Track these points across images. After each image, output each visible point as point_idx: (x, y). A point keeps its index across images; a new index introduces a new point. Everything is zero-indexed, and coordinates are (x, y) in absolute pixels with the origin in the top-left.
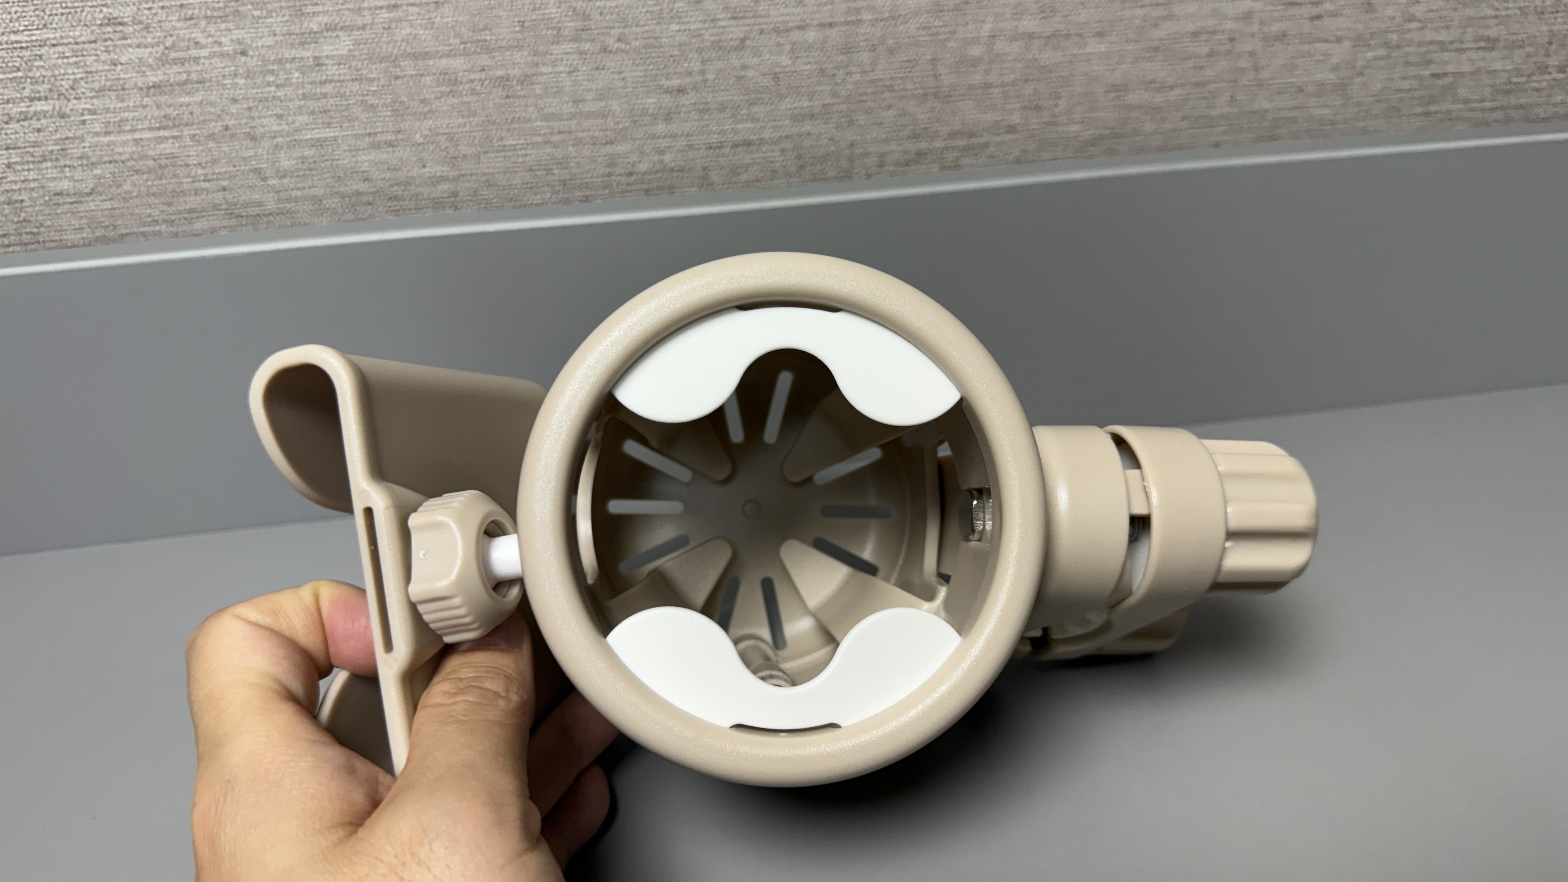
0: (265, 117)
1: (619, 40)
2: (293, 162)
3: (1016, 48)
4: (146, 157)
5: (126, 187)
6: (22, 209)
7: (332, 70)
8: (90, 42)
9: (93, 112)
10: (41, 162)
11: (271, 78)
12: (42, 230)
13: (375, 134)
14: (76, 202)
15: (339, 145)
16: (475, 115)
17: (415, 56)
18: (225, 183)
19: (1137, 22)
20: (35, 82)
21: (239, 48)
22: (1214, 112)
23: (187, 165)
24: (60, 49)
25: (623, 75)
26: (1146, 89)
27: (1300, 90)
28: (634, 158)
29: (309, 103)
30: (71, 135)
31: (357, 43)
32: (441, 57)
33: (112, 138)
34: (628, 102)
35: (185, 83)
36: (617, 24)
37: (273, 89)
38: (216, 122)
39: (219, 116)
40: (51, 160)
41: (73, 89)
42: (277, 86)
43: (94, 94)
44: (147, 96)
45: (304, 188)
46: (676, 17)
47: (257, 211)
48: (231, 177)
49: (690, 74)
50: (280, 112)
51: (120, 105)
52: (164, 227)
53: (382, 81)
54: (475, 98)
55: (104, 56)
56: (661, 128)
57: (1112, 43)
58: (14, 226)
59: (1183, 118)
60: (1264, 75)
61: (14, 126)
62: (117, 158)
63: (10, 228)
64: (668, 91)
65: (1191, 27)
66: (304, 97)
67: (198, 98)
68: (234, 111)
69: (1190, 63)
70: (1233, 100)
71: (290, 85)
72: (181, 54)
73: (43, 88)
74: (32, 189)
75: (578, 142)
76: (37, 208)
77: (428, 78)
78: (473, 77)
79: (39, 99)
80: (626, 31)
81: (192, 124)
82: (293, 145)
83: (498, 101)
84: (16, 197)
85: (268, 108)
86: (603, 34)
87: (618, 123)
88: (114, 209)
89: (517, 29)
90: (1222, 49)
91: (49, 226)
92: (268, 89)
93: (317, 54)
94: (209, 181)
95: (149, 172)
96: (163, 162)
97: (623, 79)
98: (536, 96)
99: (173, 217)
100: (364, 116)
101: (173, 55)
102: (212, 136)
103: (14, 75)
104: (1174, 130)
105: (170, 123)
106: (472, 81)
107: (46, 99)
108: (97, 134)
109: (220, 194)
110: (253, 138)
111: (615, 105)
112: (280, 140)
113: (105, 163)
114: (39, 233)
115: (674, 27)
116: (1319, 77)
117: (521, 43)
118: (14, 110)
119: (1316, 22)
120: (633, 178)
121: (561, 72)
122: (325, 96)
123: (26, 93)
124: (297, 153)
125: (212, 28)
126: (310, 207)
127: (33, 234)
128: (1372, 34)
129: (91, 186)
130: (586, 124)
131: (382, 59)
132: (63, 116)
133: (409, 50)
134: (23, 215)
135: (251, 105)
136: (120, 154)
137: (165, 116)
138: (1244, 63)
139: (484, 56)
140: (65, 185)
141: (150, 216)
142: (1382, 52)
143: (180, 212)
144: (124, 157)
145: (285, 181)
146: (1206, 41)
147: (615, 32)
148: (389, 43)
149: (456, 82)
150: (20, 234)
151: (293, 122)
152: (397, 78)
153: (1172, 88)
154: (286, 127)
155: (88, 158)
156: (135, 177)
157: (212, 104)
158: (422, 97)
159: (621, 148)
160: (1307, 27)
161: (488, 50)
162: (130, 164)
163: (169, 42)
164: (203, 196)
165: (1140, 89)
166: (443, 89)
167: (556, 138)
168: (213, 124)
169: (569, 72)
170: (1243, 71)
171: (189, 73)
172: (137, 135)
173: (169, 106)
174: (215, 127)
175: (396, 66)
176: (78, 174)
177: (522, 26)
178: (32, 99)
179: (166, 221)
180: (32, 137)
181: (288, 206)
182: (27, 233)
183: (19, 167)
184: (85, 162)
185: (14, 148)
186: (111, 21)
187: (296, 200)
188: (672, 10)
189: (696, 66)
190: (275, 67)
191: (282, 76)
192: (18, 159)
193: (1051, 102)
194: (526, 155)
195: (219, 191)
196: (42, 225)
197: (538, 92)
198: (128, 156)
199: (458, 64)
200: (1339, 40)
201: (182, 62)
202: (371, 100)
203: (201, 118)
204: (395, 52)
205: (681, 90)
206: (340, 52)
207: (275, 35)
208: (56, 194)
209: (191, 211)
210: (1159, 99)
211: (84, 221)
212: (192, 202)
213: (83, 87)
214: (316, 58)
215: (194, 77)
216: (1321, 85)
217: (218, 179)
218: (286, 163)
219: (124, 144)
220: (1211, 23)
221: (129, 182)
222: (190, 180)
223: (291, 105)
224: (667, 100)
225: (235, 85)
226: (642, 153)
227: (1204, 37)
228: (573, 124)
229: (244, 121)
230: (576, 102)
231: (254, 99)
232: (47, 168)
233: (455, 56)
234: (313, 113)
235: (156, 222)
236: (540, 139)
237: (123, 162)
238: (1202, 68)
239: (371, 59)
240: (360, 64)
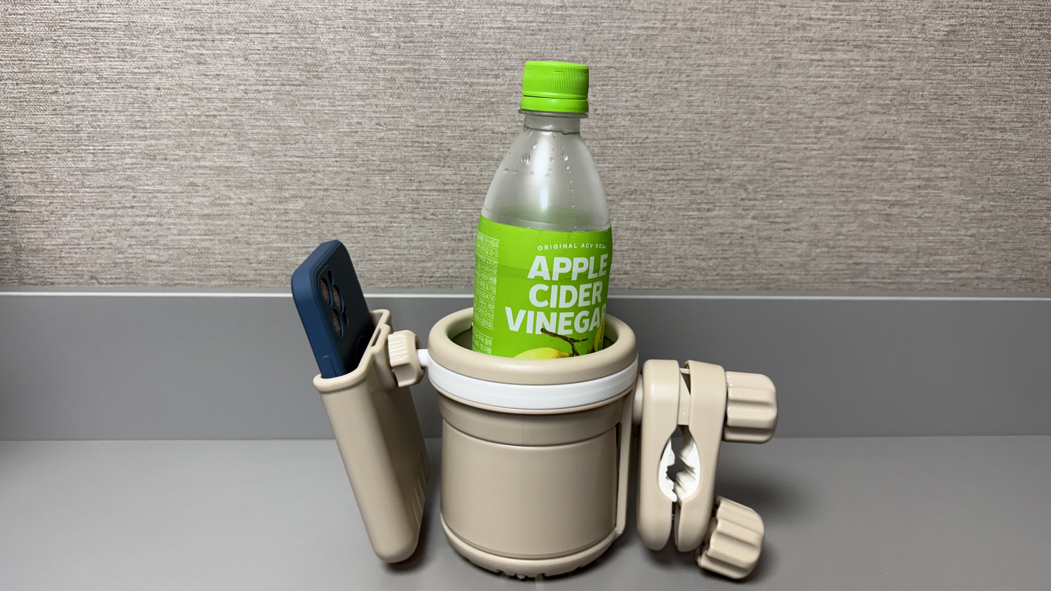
0: (256, 234)
1: (432, 214)
2: (266, 257)
3: (628, 234)
4: (195, 248)
5: (183, 261)
6: (131, 267)
7: (292, 216)
8: (181, 193)
9: (174, 224)
10: (145, 245)
11: (262, 217)
12: (138, 277)
13: (309, 247)
14: (157, 266)
15: (290, 251)
16: (358, 243)
17: (333, 213)
18: (231, 264)
19: (691, 226)
20: (152, 208)
21: (250, 201)
22: (734, 273)
23: (214, 254)
24: (166, 194)
25: (433, 230)
26: (697, 259)
27: (781, 265)
28: (434, 270)
29: (278, 230)
30: (162, 234)
31: (306, 204)
32: (345, 215)
33: (181, 237)
34: (433, 243)
35: (221, 215)
36: (432, 207)
37: (262, 221)
38: (232, 234)
39: (234, 232)
40: (150, 245)
41: (168, 213)
42: (264, 221)
43: (178, 216)
44: (202, 219)
45: (269, 270)
46: (461, 206)
47: (243, 278)
48: (235, 261)
49: (465, 232)
50: (263, 232)
51: (188, 222)
52: (197, 282)
53: (316, 223)
54: (360, 235)
55: (186, 200)
56: (449, 257)
57: (679, 235)
58: (125, 275)
59: (717, 275)
60: (760, 256)
61: (137, 227)
62: (181, 247)
63: (123, 275)
64: (454, 240)
65: (720, 230)
66: (277, 227)
67: (225, 222)
68: (241, 230)
69: (720, 248)
70: (743, 268)
71: (271, 220)
72: (221, 202)
73: (154, 211)
74: (138, 258)
75: (407, 260)
76: (138, 267)
77: (338, 224)
78: (360, 225)
79: (152, 216)
80: (436, 210)
81: (221, 234)
82: (266, 249)
83: (370, 237)
84: (130, 260)
85: (258, 230)
86: (425, 211)
87: (428, 252)
88: (174, 271)
89: (384, 205)
90: (737, 242)
91: (142, 276)
92: (260, 221)
93: (286, 207)
94: (223, 262)
95: (195, 255)
96: (203, 251)
97: (433, 232)
98: (390, 237)
99: (202, 278)
100: (304, 239)
101: (218, 202)
102: (228, 241)
103: (143, 204)
104: (713, 280)
105: (210, 233)
106: (359, 227)
107: (155, 216)
108: (175, 235)
109: (227, 269)
110: (248, 244)
111: (427, 244)
112: (261, 245)
113: (175, 248)
114: (136, 279)
115: (460, 211)
116: (791, 259)
117: (385, 212)
118: (138, 220)
119: (787, 232)
120: (432, 280)
121: (402, 227)
122: (287, 227)
123: (146, 213)
124: (268, 253)
125: (238, 192)
126: (271, 279)
127: (134, 279)
128: (819, 240)
129: (167, 259)
130: (412, 252)
131: (317, 213)
132: (160, 225)
133: (331, 210)
134: (131, 269)
135: (250, 228)
136: (183, 245)
137: (208, 230)
138: (749, 250)
139: (367, 216)
140: (154, 257)
141: (191, 275)
142: (826, 249)
143: (206, 275)
144: (185, 247)
145: (260, 265)
146: (729, 237)
147: (431, 211)
148: (322, 206)
149: (351, 227)
150: (127, 279)
151: (269, 238)
152: (323, 222)
153: (710, 259)
154: (265, 240)
155: (168, 245)
156: (188, 257)
157: (232, 226)
158: (334, 232)
159: (429, 264)
160: (783, 234)
161: (369, 214)
162: (187, 250)
163: (217, 196)
164: (219, 269)
165: (693, 258)
166: (345, 229)
167: (396, 257)
168: (230, 235)
169: (407, 227)
170: (749, 254)
171: (224, 211)
172: (193, 237)
173: (211, 225)
174: (230, 237)
175: (323, 217)
176: (162, 253)
177: (387, 204)
178: (148, 216)
179: (198, 279)
180: (143, 233)
181: (259, 278)
182: (131, 279)
183: (134, 247)
184: (166, 247)
185: (134, 238)
186: (193, 184)
187: (264, 275)
188: (459, 202)
189: (469, 230)
190: (265, 212)
191: (268, 216)
192: (135, 243)
193: (647, 261)
194: (381, 264)
195: (226, 267)
196: (139, 275)
197: (390, 235)
198: (187, 246)
199: (354, 219)
200: (801, 242)
201: (221, 205)
202: (309, 231)
203: (225, 232)
204: (324, 210)
205: (460, 240)
206: (298, 208)
207: (268, 197)
208: (149, 261)
209: (211, 275)
210: (703, 264)
211: (160, 275)
212: (213, 271)
213: (173, 213)
214: (285, 209)
215: (226, 213)
216: (792, 263)
217: (227, 261)
218: (262, 257)
219: (186, 240)
220: (730, 229)
221: (185, 258)
222: (214, 260)
223: (270, 230)
224: (453, 244)
225: (244, 218)
226: (438, 268)
227: (727, 235)
228: (406, 252)
229: (246, 235)
230: (408, 241)
231: (253, 225)
232: (147, 249)
233: (352, 215)
234: (280, 235)
235: (194, 279)
236: (389, 257)
237: (184, 249)
238: (726, 250)
239: (312, 213)
240: (306, 214)
